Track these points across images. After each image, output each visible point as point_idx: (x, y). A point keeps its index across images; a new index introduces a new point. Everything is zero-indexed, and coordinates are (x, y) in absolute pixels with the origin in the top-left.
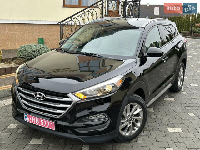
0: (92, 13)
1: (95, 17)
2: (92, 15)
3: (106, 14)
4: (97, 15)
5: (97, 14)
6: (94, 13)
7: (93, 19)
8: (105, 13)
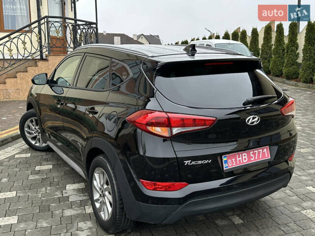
0: (23, 40)
1: (28, 46)
2: (24, 43)
3: (47, 42)
4: (31, 43)
5: (31, 41)
6: (27, 40)
7: (25, 49)
8: (45, 39)
